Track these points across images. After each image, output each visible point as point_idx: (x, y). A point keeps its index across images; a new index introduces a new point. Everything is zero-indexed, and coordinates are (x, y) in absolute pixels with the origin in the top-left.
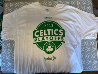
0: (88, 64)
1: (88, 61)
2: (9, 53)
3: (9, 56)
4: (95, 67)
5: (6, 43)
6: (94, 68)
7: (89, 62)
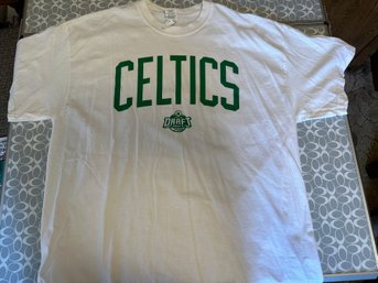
0: (333, 251)
1: (334, 240)
2: (26, 216)
3: (25, 230)
4: (363, 264)
5: (19, 178)
6: (358, 268)
7: (337, 245)
